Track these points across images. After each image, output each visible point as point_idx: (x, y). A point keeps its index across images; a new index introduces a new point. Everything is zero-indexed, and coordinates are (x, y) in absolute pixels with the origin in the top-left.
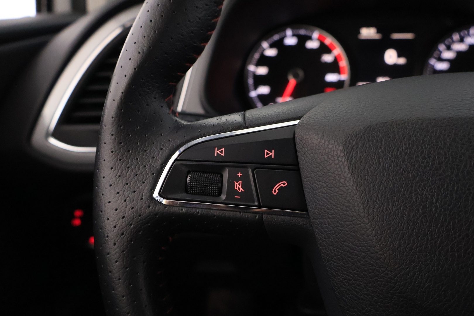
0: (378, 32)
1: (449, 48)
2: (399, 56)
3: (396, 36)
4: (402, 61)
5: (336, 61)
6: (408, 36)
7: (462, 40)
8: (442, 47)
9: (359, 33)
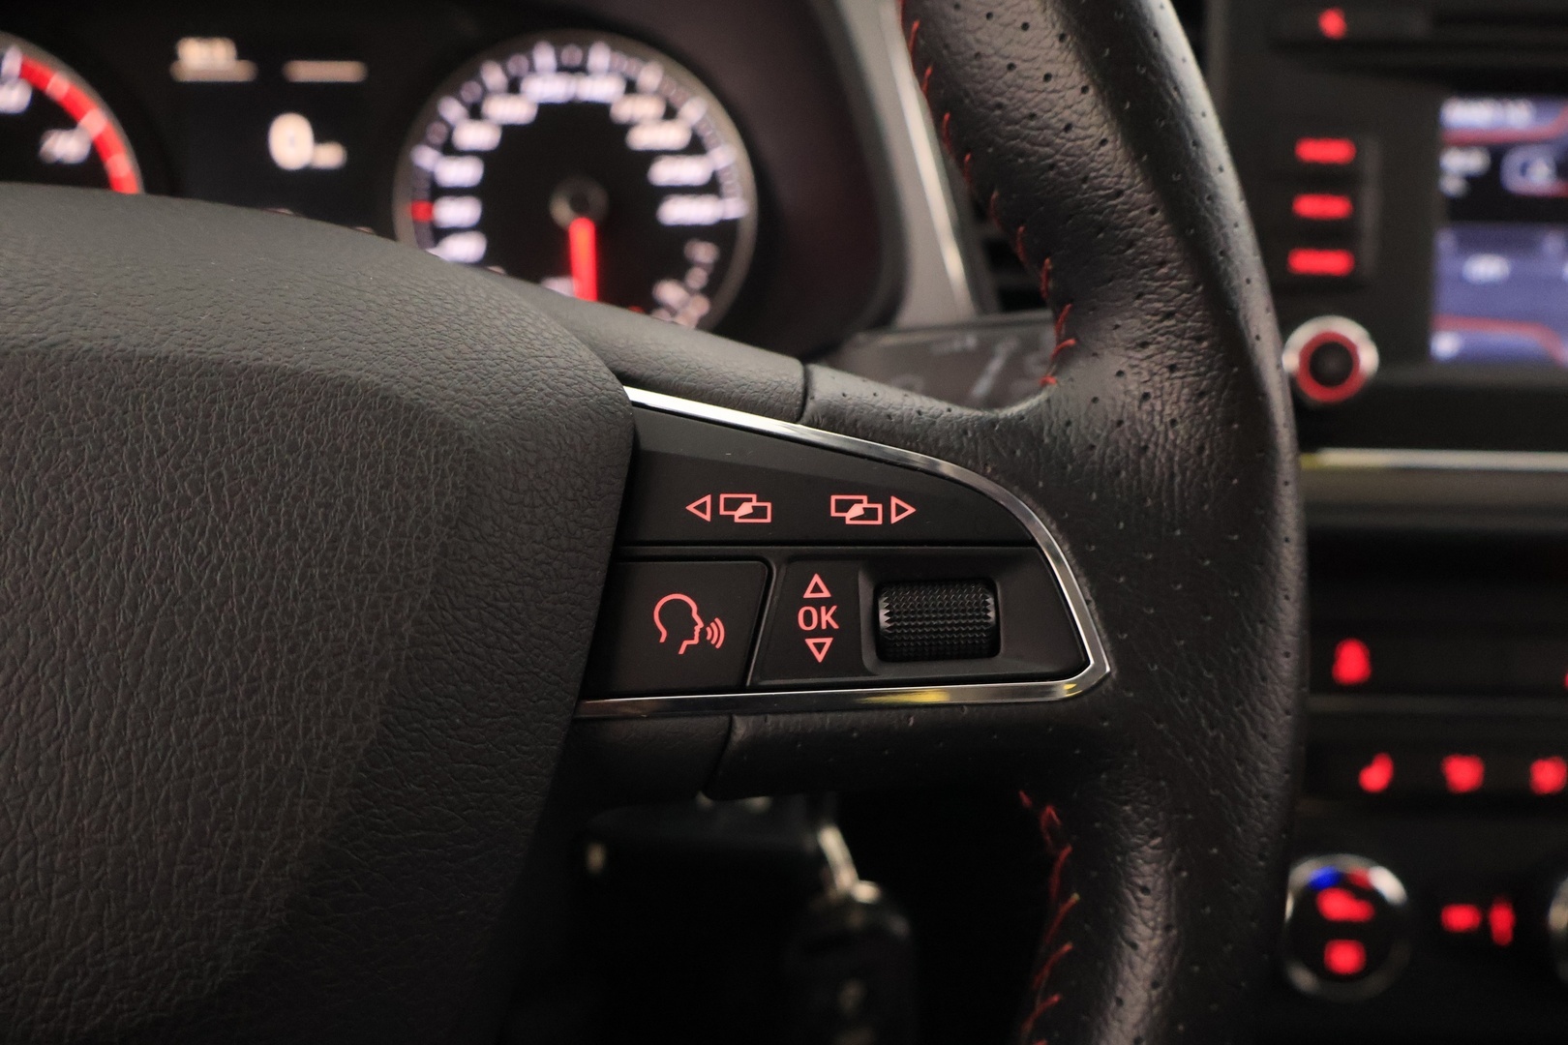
0: (242, 54)
1: (475, 112)
2: (321, 136)
3: (307, 71)
4: (330, 156)
5: (96, 158)
6: (344, 72)
7: (514, 87)
8: (452, 110)
9: (173, 56)
